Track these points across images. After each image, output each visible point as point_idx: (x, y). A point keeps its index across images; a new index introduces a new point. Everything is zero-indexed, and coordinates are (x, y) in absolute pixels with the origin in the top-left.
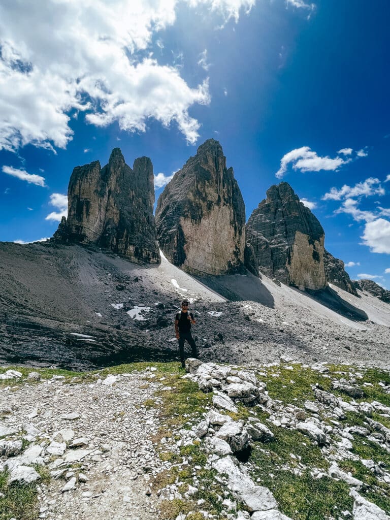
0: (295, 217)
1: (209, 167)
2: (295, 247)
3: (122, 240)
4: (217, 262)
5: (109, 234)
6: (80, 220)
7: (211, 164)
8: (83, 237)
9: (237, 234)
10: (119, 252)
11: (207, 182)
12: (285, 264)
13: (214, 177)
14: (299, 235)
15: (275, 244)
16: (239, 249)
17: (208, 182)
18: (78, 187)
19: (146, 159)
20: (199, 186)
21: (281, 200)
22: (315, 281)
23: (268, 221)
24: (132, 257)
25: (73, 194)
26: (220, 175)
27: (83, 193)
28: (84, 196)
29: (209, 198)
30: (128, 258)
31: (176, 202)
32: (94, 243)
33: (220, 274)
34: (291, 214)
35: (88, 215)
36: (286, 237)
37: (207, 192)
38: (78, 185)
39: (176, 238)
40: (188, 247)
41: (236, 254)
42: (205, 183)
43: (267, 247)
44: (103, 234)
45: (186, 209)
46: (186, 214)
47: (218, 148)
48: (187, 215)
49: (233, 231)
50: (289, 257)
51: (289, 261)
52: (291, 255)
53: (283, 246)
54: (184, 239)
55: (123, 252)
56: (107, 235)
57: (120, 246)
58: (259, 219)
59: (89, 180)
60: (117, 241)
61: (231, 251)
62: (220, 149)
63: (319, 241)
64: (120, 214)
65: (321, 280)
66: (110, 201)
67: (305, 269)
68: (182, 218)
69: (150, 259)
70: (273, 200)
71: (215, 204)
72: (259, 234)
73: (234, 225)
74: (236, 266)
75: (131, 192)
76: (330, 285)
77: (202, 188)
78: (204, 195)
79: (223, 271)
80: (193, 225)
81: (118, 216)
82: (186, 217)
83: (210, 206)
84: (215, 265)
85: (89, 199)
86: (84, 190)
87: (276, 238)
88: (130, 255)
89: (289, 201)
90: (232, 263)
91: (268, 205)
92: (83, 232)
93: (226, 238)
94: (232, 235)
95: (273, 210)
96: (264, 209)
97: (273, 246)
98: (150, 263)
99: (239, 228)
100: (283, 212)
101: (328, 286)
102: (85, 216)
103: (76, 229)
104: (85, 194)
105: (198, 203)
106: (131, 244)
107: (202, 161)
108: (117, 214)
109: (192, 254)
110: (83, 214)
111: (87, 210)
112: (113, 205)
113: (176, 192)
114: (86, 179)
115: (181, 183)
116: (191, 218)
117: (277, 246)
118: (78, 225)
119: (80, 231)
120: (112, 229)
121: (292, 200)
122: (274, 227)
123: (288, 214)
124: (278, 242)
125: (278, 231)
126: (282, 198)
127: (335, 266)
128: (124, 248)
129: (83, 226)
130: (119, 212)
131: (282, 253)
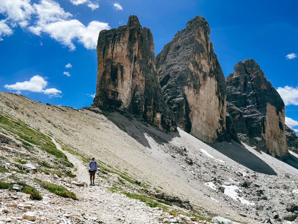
0: (264, 90)
1: (202, 40)
2: (267, 119)
3: (151, 107)
4: (209, 130)
5: (139, 101)
6: (116, 85)
7: (203, 37)
8: (120, 103)
9: (221, 104)
10: (148, 119)
11: (201, 54)
12: (260, 133)
13: (205, 49)
14: (269, 106)
15: (248, 114)
16: (223, 118)
17: (203, 55)
18: (110, 51)
20: (196, 58)
21: (249, 74)
22: (280, 149)
23: (239, 93)
24: (159, 125)
25: (105, 58)
26: (209, 51)
27: (116, 58)
28: (117, 61)
29: (204, 70)
30: (156, 126)
31: (177, 72)
32: (127, 110)
33: (212, 142)
34: (260, 87)
35: (123, 80)
36: (258, 108)
37: (202, 63)
38: (111, 49)
39: (184, 107)
40: (192, 116)
41: (221, 122)
42: (200, 56)
43: (241, 116)
44: (132, 100)
45: (189, 79)
46: (189, 83)
47: (206, 24)
48: (190, 85)
49: (218, 101)
50: (264, 127)
51: (264, 130)
52: (265, 125)
53: (256, 116)
54: (189, 107)
55: (151, 120)
56: (137, 102)
57: (149, 114)
58: (230, 91)
59: (121, 44)
60: (146, 108)
61: (218, 120)
62: (207, 25)
63: (281, 112)
64: (145, 81)
65: (284, 148)
66: (136, 67)
67: (274, 138)
68: (186, 88)
69: (170, 127)
70: (241, 74)
71: (208, 75)
72: (230, 104)
73: (218, 96)
74: (222, 134)
75: (149, 59)
76: (291, 152)
77: (199, 59)
78: (200, 67)
79: (213, 138)
80: (195, 94)
81: (144, 83)
82: (189, 86)
83: (204, 77)
84: (208, 133)
85: (122, 64)
86: (116, 54)
87: (248, 109)
88: (158, 123)
89: (257, 76)
90: (219, 131)
91: (237, 79)
92: (118, 98)
93: (214, 107)
94: (217, 105)
95: (242, 83)
96: (233, 82)
97: (246, 116)
98: (170, 131)
99: (222, 98)
100: (252, 85)
101: (289, 153)
102: (120, 81)
103: (112, 94)
104: (118, 59)
105: (196, 73)
106: (158, 112)
107: (196, 34)
108: (142, 81)
109: (195, 122)
110: (118, 79)
111: (122, 75)
112: (139, 71)
113: (173, 63)
114: (118, 43)
115: (177, 54)
116: (193, 88)
117: (251, 116)
118: (114, 90)
119: (116, 97)
120: (140, 96)
121: (260, 75)
122: (246, 99)
123: (258, 87)
124: (251, 112)
125: (250, 102)
126: (249, 72)
127: (291, 135)
128: (152, 115)
129: (118, 92)
130: (144, 78)
131: (256, 122)
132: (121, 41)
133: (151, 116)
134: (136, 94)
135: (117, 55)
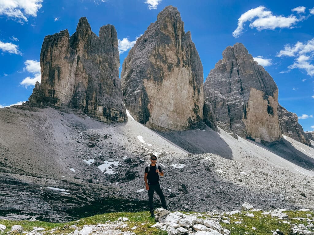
0: (250, 75)
1: (168, 31)
2: (251, 103)
3: (92, 101)
4: (178, 119)
5: (80, 97)
6: (53, 85)
7: (170, 29)
8: (56, 100)
9: (196, 93)
10: (89, 112)
11: (167, 46)
12: (241, 119)
13: (173, 41)
14: (254, 91)
15: (231, 101)
16: (198, 106)
17: (168, 46)
18: (49, 54)
19: (110, 27)
20: (160, 50)
21: (236, 59)
22: (270, 134)
23: (224, 79)
24: (101, 117)
25: (44, 61)
26: (179, 40)
27: (54, 60)
28: (55, 63)
29: (170, 61)
30: (98, 118)
31: (139, 66)
32: (66, 105)
33: (182, 130)
34: (245, 72)
35: (59, 79)
36: (241, 94)
37: (167, 55)
38: (50, 52)
39: (140, 99)
40: (152, 107)
41: (195, 111)
42: (165, 47)
43: (224, 104)
44: (74, 97)
45: (149, 72)
46: (149, 76)
47: (176, 14)
48: (150, 77)
49: (192, 90)
50: (245, 112)
51: (245, 115)
52: (247, 110)
53: (239, 102)
54: (148, 99)
55: (93, 113)
56: (78, 97)
57: (90, 107)
58: (216, 78)
59: (59, 48)
60: (87, 102)
61: (191, 109)
62: (178, 15)
63: (273, 96)
64: (89, 78)
65: (276, 133)
66: (79, 66)
67: (260, 123)
68: (145, 80)
69: (118, 118)
70: (228, 60)
71: (175, 66)
72: (216, 92)
73: (193, 85)
74: (195, 122)
75: (98, 57)
76: (285, 137)
77: (162, 51)
78: (164, 58)
79: (184, 127)
80: (155, 86)
81: (87, 80)
82: (149, 79)
83: (170, 68)
84: (176, 122)
85: (60, 65)
86: (55, 57)
87: (232, 95)
88: (100, 116)
89: (243, 61)
90: (192, 119)
91: (224, 65)
92: (55, 96)
93: (186, 97)
94: (191, 94)
95: (229, 69)
96: (221, 69)
97: (230, 103)
98: (117, 122)
99: (197, 87)
100: (238, 71)
101: (282, 138)
102: (56, 81)
103: (49, 93)
104: (56, 61)
105: (159, 65)
106: (99, 105)
107: (162, 26)
108: (85, 78)
109: (154, 113)
110: (55, 79)
111: (59, 75)
112: (82, 70)
113: (139, 56)
114: (56, 47)
115: (143, 48)
116: (153, 80)
117: (234, 102)
118: (51, 89)
119: (53, 95)
120: (81, 92)
121: (246, 60)
122: (230, 85)
123: (243, 72)
124: (234, 98)
125: (234, 89)
126: (237, 58)
127: (289, 119)
128: (94, 109)
129: (55, 90)
130: (87, 76)
131: (238, 109)
132: (59, 45)
133: (92, 109)
134: (77, 91)
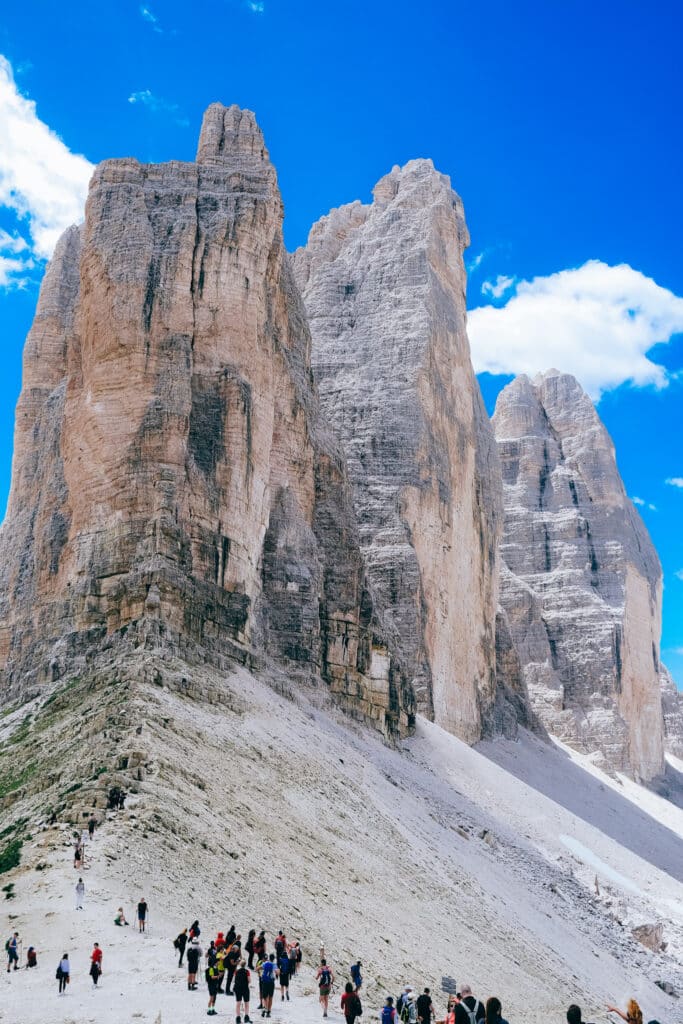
2: (627, 627)
3: (350, 617)
4: (457, 687)
5: (305, 587)
6: (218, 497)
7: (454, 263)
8: (239, 605)
9: (486, 564)
11: (451, 338)
12: (606, 690)
14: (632, 579)
16: (489, 627)
18: (183, 288)
20: (438, 355)
21: (557, 436)
22: (645, 749)
23: (520, 510)
25: (155, 326)
27: (213, 332)
28: (220, 352)
34: (602, 497)
36: (594, 584)
37: (453, 382)
39: (418, 595)
40: (431, 633)
42: (448, 345)
43: (531, 615)
44: (266, 577)
45: (422, 454)
46: (424, 475)
48: (428, 481)
49: (477, 549)
50: (618, 663)
51: (620, 678)
52: (623, 657)
53: (592, 617)
54: (423, 593)
55: (352, 689)
56: (293, 587)
57: (339, 654)
59: (243, 261)
60: (325, 620)
61: (478, 637)
64: (317, 470)
65: (654, 744)
68: (412, 495)
69: (399, 710)
70: (529, 430)
73: (479, 526)
74: (488, 700)
77: (444, 362)
78: (449, 396)
79: (468, 727)
80: (443, 529)
82: (424, 489)
83: (462, 446)
84: (454, 702)
85: (247, 372)
86: (214, 311)
87: (559, 583)
88: (379, 708)
89: (591, 448)
90: (480, 687)
92: (228, 574)
93: (468, 581)
94: (477, 569)
95: (532, 470)
97: (552, 614)
98: (399, 736)
99: (488, 538)
100: (572, 486)
102: (238, 472)
103: (203, 552)
104: (226, 339)
105: (441, 426)
106: (377, 643)
108: (302, 465)
114: (226, 253)
116: (437, 496)
117: (570, 615)
118: (208, 526)
119: (220, 567)
120: (304, 553)
122: (548, 538)
123: (593, 494)
124: (569, 598)
125: (568, 557)
126: (557, 429)
128: (354, 663)
129: (231, 535)
130: (310, 452)
131: (591, 646)
132: (243, 244)
133: (349, 667)
134: (281, 544)
135: (220, 318)
